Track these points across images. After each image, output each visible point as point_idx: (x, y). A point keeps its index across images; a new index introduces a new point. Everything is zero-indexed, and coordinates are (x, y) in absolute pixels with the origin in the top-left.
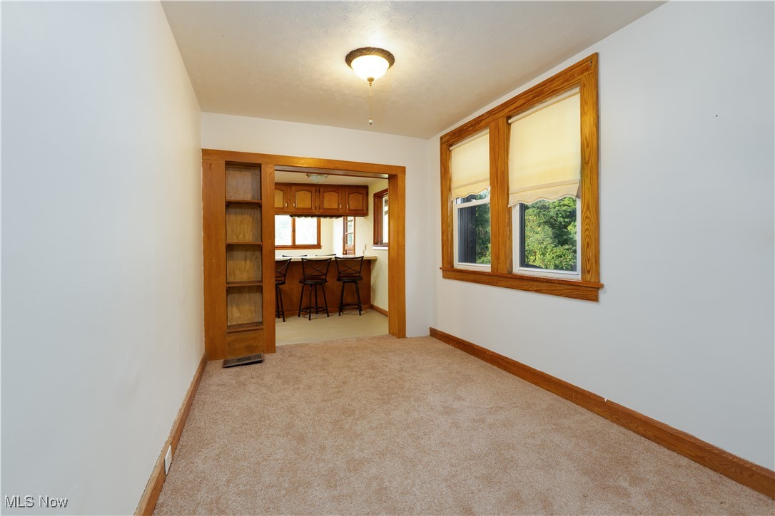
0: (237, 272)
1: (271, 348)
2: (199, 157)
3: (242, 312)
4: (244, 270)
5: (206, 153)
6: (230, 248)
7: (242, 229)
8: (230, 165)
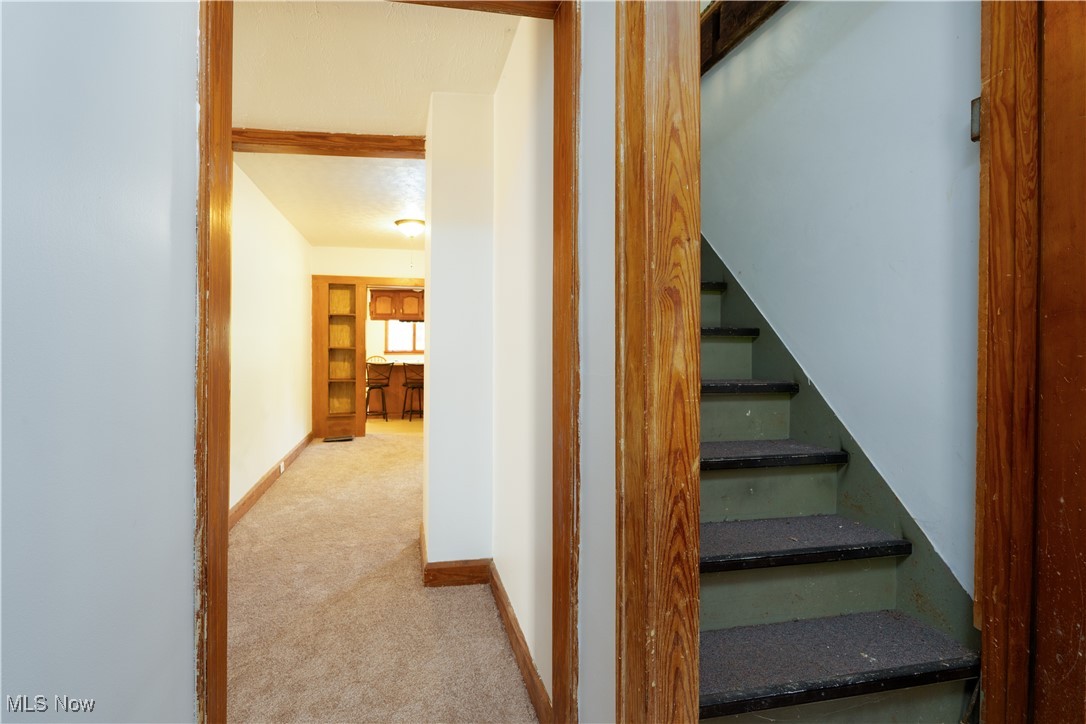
0: (338, 371)
1: (362, 433)
2: (310, 281)
3: (340, 405)
4: (342, 370)
5: (315, 278)
6: (332, 351)
7: (341, 337)
8: (332, 286)
